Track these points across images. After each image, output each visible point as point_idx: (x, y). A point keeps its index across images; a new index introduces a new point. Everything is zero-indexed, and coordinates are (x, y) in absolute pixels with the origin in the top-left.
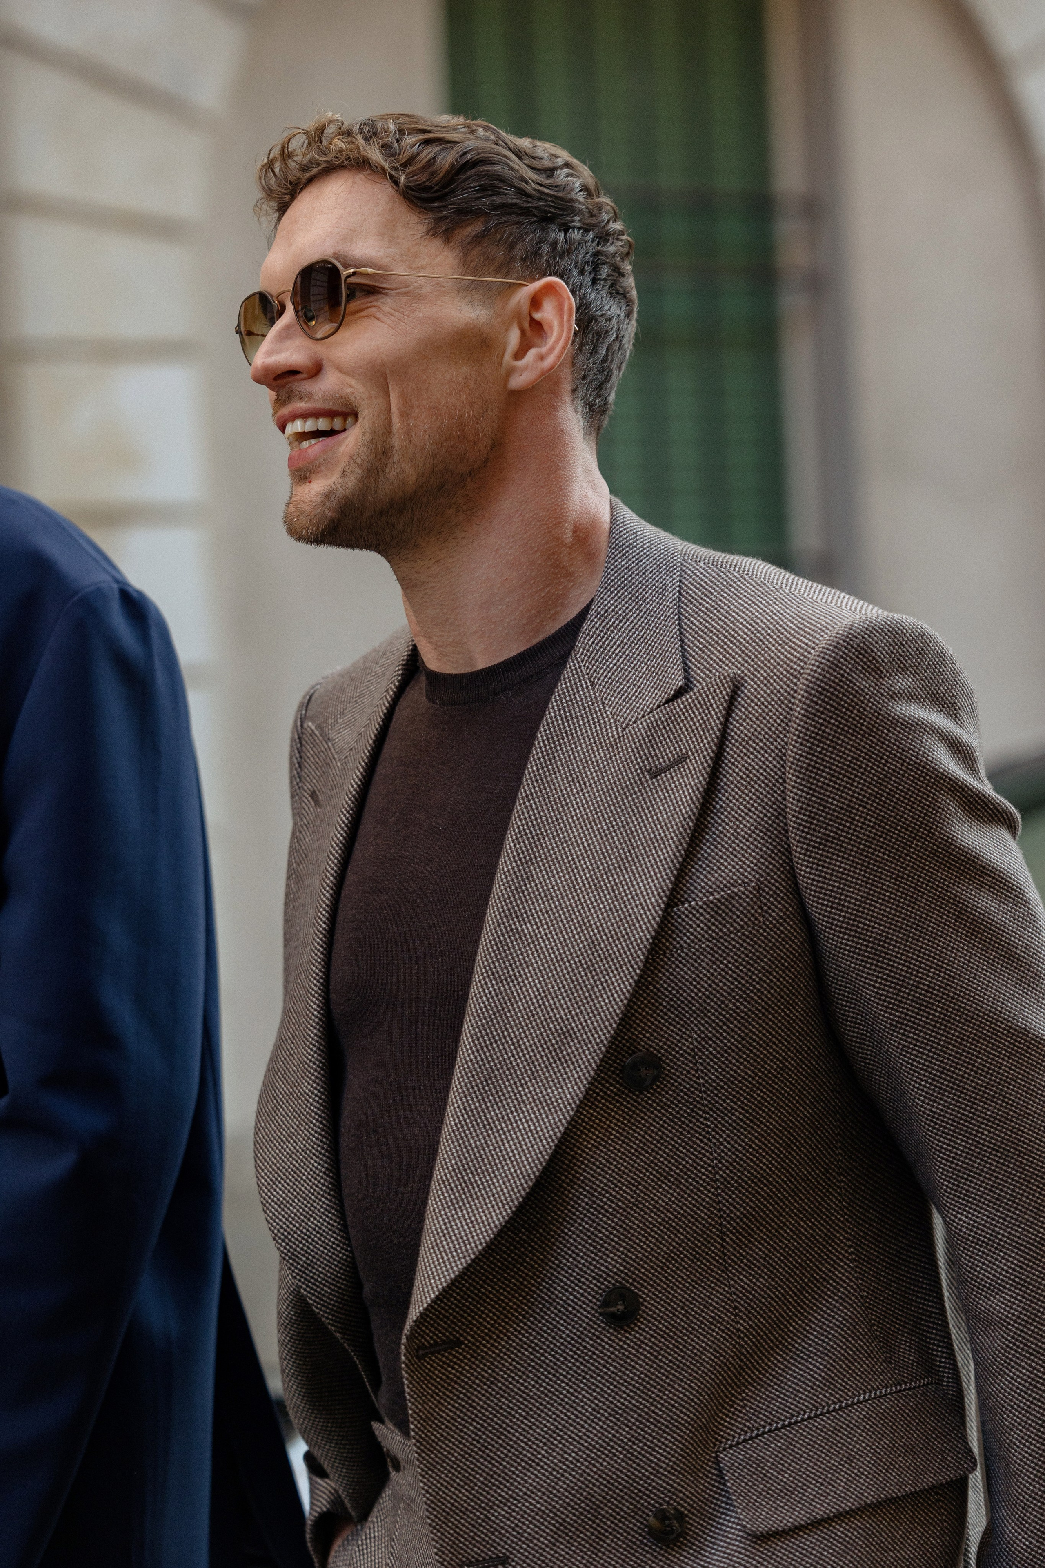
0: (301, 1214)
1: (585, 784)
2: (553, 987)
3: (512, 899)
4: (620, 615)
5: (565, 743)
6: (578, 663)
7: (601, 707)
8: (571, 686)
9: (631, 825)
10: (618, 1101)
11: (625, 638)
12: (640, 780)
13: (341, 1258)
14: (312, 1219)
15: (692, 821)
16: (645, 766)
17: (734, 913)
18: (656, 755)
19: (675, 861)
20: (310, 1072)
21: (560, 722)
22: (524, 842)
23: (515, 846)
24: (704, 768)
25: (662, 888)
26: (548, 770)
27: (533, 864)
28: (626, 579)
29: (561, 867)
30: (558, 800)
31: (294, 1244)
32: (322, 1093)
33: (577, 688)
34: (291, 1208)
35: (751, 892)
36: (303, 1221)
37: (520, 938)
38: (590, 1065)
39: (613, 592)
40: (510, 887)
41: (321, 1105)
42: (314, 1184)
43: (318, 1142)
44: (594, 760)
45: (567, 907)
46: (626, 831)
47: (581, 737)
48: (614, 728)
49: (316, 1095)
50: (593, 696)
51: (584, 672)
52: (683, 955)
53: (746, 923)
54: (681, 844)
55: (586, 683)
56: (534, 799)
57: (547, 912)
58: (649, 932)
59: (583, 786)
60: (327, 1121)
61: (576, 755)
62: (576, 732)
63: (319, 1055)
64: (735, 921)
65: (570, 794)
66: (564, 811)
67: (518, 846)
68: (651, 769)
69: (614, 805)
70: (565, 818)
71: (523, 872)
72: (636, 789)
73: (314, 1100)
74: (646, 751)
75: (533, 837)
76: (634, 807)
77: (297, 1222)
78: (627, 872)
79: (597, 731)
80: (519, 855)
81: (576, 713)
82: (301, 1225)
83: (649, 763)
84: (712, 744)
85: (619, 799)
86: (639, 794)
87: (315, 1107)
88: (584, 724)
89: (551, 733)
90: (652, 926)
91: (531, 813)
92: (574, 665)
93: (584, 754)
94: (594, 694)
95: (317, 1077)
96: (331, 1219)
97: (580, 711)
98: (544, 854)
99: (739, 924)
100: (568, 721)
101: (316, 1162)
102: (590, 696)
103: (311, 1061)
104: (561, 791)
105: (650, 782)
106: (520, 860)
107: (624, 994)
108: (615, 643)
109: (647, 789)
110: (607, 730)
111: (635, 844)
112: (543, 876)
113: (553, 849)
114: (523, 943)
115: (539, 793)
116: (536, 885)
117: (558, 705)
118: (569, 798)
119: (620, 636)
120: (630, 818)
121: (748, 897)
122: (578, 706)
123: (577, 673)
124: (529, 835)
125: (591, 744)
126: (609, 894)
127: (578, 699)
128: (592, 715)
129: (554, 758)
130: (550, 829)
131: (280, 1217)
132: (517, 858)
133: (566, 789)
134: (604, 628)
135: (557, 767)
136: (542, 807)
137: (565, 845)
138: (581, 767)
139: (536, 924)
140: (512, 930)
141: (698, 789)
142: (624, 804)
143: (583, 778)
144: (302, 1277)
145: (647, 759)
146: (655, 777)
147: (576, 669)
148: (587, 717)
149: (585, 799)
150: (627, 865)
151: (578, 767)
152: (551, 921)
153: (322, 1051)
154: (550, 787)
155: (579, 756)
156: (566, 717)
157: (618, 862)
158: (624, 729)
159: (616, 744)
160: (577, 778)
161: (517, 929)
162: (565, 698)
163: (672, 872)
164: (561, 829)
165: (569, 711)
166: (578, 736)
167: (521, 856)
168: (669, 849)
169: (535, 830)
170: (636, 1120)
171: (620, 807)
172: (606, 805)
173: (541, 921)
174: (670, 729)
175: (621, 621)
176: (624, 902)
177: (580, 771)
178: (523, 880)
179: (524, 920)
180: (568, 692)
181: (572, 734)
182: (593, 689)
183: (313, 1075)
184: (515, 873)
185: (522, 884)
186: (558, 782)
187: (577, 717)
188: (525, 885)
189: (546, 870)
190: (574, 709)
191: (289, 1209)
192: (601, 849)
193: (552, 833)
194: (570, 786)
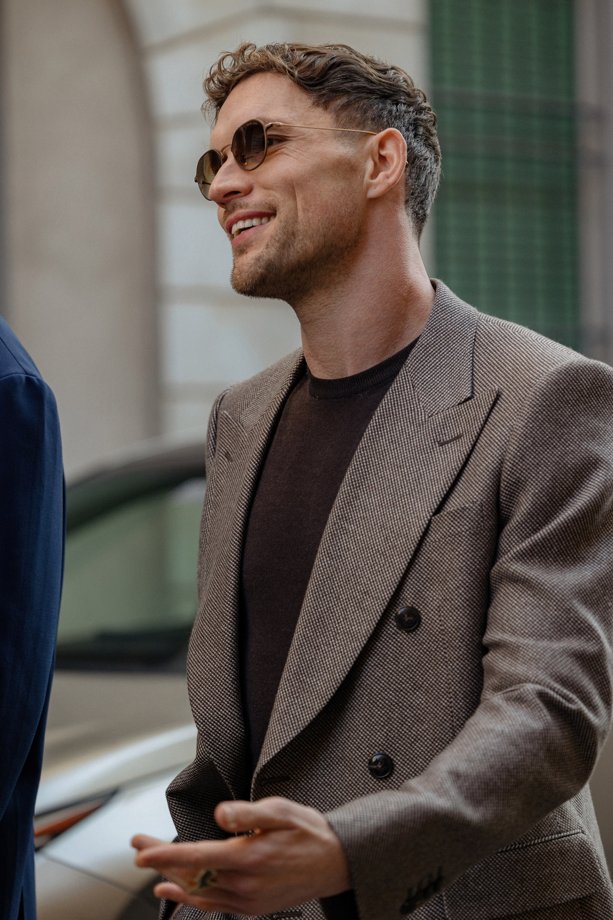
0: (215, 707)
1: (399, 445)
2: (361, 564)
3: (345, 509)
4: (437, 348)
5: (391, 419)
6: (407, 373)
7: (417, 401)
8: (400, 386)
9: (421, 471)
10: (394, 638)
11: (437, 362)
12: (432, 446)
13: (238, 736)
14: (221, 710)
15: (457, 471)
16: (437, 439)
17: (465, 520)
18: (445, 434)
19: (442, 493)
20: (227, 618)
21: (390, 406)
22: (356, 475)
23: (351, 477)
24: (470, 442)
25: (430, 507)
26: (378, 434)
27: (360, 489)
28: (443, 326)
29: (376, 492)
30: (381, 453)
31: (209, 725)
32: (234, 632)
33: (404, 388)
34: (209, 703)
35: (477, 507)
36: (215, 711)
37: (347, 533)
38: (378, 613)
39: (434, 333)
40: (344, 501)
41: (233, 639)
42: (224, 688)
43: (229, 662)
44: (407, 431)
45: (375, 516)
46: (417, 474)
47: (401, 417)
48: (423, 416)
49: (230, 633)
50: (413, 394)
51: (410, 379)
52: (436, 546)
53: (472, 526)
54: (447, 484)
55: (410, 386)
56: (366, 450)
57: (364, 519)
58: (419, 533)
59: (398, 446)
60: (236, 650)
61: (397, 427)
62: (399, 414)
63: (233, 608)
64: (465, 524)
65: (389, 450)
66: (384, 459)
67: (352, 477)
68: (440, 441)
69: (414, 458)
70: (383, 464)
71: (353, 493)
72: (429, 451)
73: (228, 636)
74: (440, 430)
75: (362, 473)
76: (425, 461)
77: (211, 712)
78: (413, 498)
79: (412, 415)
80: (352, 482)
81: (400, 402)
82: (214, 714)
83: (440, 438)
84: (477, 428)
85: (417, 455)
86: (430, 454)
87: (229, 640)
88: (405, 410)
89: (383, 412)
90: (421, 529)
91: (364, 458)
92: (404, 374)
93: (402, 427)
94: (414, 393)
95: (231, 622)
96: (234, 711)
97: (403, 402)
98: (368, 483)
99: (468, 526)
100: (395, 407)
101: (227, 674)
102: (411, 394)
103: (228, 611)
104: (384, 447)
105: (438, 448)
106: (353, 485)
107: (401, 570)
108: (431, 365)
109: (436, 452)
110: (418, 416)
111: (421, 482)
112: (365, 497)
113: (373, 481)
114: (348, 536)
115: (370, 447)
116: (360, 502)
117: (390, 396)
118: (388, 452)
119: (435, 361)
120: (422, 467)
121: (474, 510)
122: (403, 399)
123: (405, 379)
124: (360, 471)
125: (407, 422)
126: (400, 509)
127: (404, 394)
128: (410, 405)
129: (383, 427)
130: (374, 469)
131: (201, 708)
132: (351, 484)
133: (387, 446)
134: (425, 354)
135: (384, 433)
136: (371, 455)
137: (381, 479)
138: (398, 435)
139: (357, 525)
140: (342, 528)
141: (464, 453)
142: (420, 459)
143: (398, 442)
144: (212, 747)
145: (439, 435)
146: (442, 445)
147: (405, 376)
148: (407, 406)
149: (398, 453)
150: (414, 493)
151: (397, 434)
152: (366, 524)
153: (236, 606)
154: (377, 444)
155: (398, 428)
156: (394, 404)
157: (409, 491)
158: (429, 417)
159: (423, 425)
160: (395, 440)
161: (345, 527)
162: (395, 392)
163: (438, 499)
164: (380, 470)
165: (397, 401)
166: (400, 417)
167: (354, 483)
168: (440, 485)
169: (365, 469)
170: (404, 651)
171: (417, 460)
172: (409, 458)
173: (359, 524)
174: (457, 420)
175: (436, 352)
176: (408, 515)
177: (397, 437)
178: (353, 498)
179: (350, 522)
180: (398, 389)
181: (396, 415)
182: (414, 390)
183: (229, 620)
184: (348, 493)
185: (352, 500)
186: (383, 442)
187: (401, 405)
188: (354, 501)
189: (367, 493)
190: (400, 400)
191: (207, 704)
192: (401, 483)
193: (374, 472)
194: (390, 445)
